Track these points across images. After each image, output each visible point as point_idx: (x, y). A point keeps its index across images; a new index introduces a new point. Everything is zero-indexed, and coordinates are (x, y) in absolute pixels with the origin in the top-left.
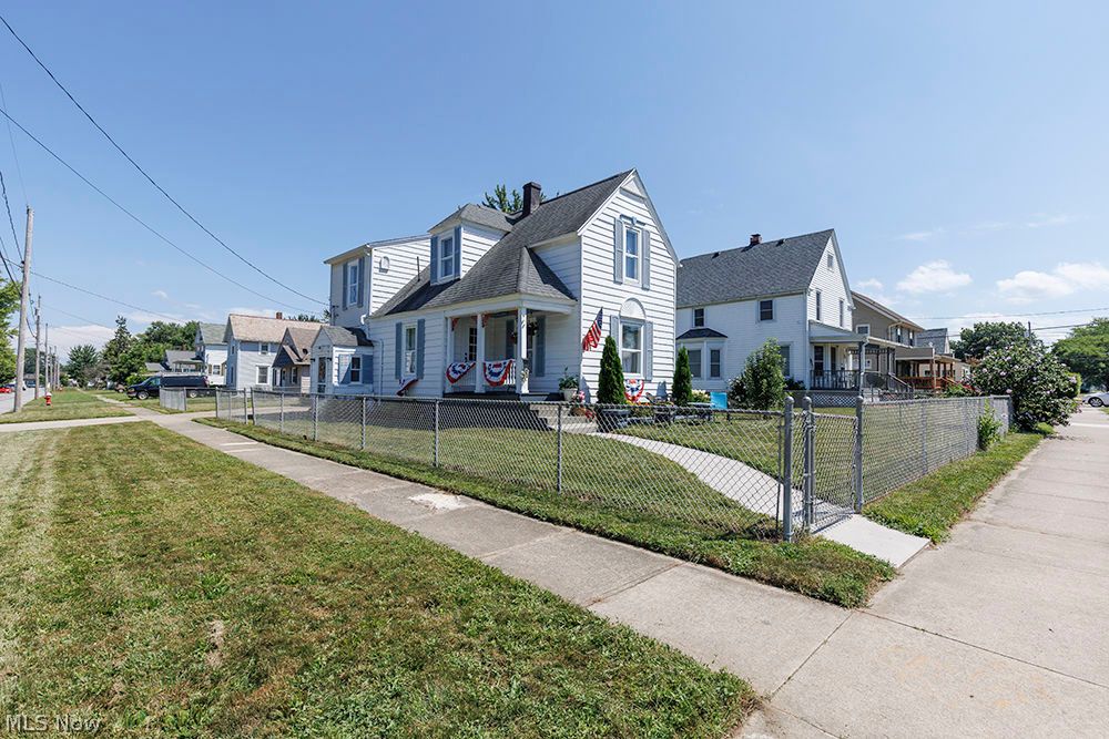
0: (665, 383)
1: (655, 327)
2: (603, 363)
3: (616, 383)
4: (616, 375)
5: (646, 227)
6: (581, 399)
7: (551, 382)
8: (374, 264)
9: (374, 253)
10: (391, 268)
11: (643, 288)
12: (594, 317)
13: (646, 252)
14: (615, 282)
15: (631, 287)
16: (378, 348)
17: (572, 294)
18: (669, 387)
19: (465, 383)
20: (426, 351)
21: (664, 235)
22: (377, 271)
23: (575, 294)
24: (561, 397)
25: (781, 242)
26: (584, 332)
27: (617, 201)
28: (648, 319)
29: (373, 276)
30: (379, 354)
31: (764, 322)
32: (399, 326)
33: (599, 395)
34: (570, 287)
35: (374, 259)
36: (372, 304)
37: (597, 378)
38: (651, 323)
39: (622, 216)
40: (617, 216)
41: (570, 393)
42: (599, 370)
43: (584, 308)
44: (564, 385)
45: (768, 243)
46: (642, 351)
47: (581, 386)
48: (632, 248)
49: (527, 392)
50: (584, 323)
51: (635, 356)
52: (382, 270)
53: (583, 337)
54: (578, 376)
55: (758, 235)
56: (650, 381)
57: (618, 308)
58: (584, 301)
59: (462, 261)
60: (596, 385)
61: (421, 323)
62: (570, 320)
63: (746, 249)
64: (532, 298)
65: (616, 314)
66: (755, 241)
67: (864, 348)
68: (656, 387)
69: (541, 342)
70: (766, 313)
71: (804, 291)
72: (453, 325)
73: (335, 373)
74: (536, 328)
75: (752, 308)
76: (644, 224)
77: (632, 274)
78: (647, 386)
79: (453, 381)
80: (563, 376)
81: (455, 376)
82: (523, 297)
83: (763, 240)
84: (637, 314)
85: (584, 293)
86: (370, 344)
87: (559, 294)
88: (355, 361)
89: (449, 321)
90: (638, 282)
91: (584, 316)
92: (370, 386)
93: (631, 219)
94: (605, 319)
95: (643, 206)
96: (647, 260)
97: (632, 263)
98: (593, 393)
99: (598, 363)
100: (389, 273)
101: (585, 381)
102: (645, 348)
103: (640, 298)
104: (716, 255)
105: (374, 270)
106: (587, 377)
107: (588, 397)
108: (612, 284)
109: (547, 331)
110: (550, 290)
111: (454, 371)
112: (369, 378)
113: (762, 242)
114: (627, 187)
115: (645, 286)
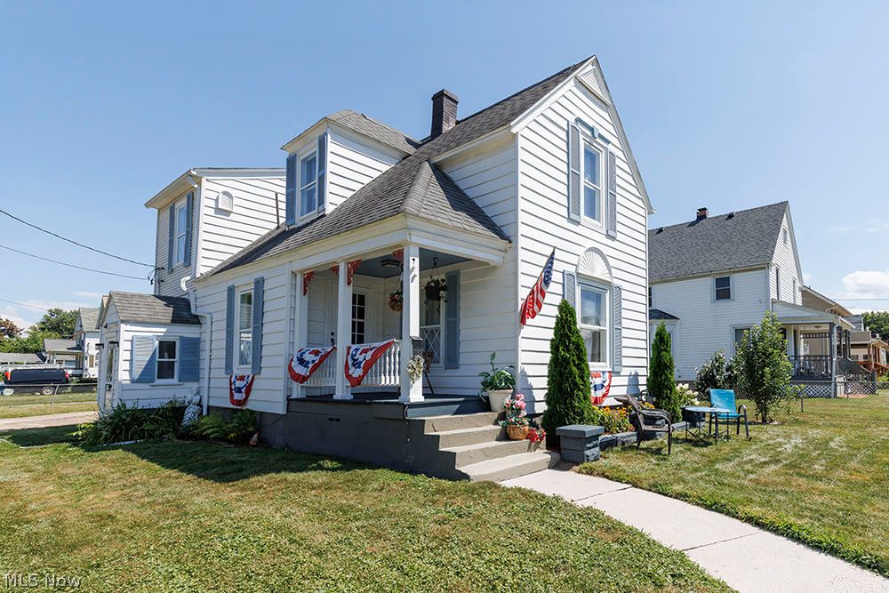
0: (637, 375)
1: (624, 294)
2: (555, 348)
3: (578, 380)
4: (577, 366)
5: (610, 147)
6: (519, 410)
7: (468, 380)
8: (204, 202)
9: (205, 184)
10: (235, 209)
11: (608, 236)
12: (538, 271)
13: (611, 183)
14: (570, 219)
15: (591, 231)
16: (206, 327)
17: (502, 232)
18: (643, 381)
19: (319, 383)
20: (266, 330)
21: (632, 163)
22: (212, 212)
23: (507, 231)
24: (485, 406)
25: (731, 216)
26: (523, 294)
27: (569, 95)
28: (616, 282)
29: (203, 219)
30: (206, 337)
31: (721, 301)
32: (231, 291)
33: (549, 399)
34: (498, 221)
35: (204, 193)
36: (201, 261)
37: (545, 370)
38: (619, 288)
39: (578, 120)
40: (572, 120)
41: (500, 399)
42: (547, 358)
43: (522, 254)
44: (490, 384)
45: (717, 217)
46: (607, 328)
47: (519, 385)
48: (593, 173)
49: (421, 399)
50: (522, 280)
51: (597, 336)
52: (219, 211)
53: (521, 303)
54: (513, 367)
55: (705, 209)
56: (618, 374)
57: (574, 260)
58: (522, 242)
59: (329, 188)
60: (544, 382)
61: (259, 283)
62: (500, 273)
63: (692, 224)
64: (428, 227)
65: (572, 270)
66: (702, 215)
67: (835, 330)
68: (625, 381)
69: (453, 313)
70: (723, 291)
71: (766, 266)
72: (305, 285)
73: (126, 366)
74: (444, 288)
75: (707, 286)
76: (608, 142)
77: (592, 213)
78: (615, 381)
79: (301, 379)
80: (489, 369)
81: (300, 370)
82: (411, 222)
83: (710, 214)
84: (599, 272)
85: (522, 229)
86: (196, 320)
87: (480, 228)
88: (166, 347)
89: (299, 278)
90: (601, 225)
91: (522, 267)
92: (194, 385)
93: (592, 130)
94: (556, 276)
95: (606, 115)
96: (612, 197)
97: (592, 196)
98: (540, 395)
99: (547, 346)
100: (232, 216)
101: (525, 376)
102: (612, 324)
103: (606, 251)
104: (660, 230)
105: (203, 210)
106: (529, 370)
107: (531, 402)
108: (564, 222)
109: (462, 294)
110: (463, 220)
111: (302, 362)
112: (192, 373)
113: (709, 216)
114: (585, 80)
115: (611, 233)
